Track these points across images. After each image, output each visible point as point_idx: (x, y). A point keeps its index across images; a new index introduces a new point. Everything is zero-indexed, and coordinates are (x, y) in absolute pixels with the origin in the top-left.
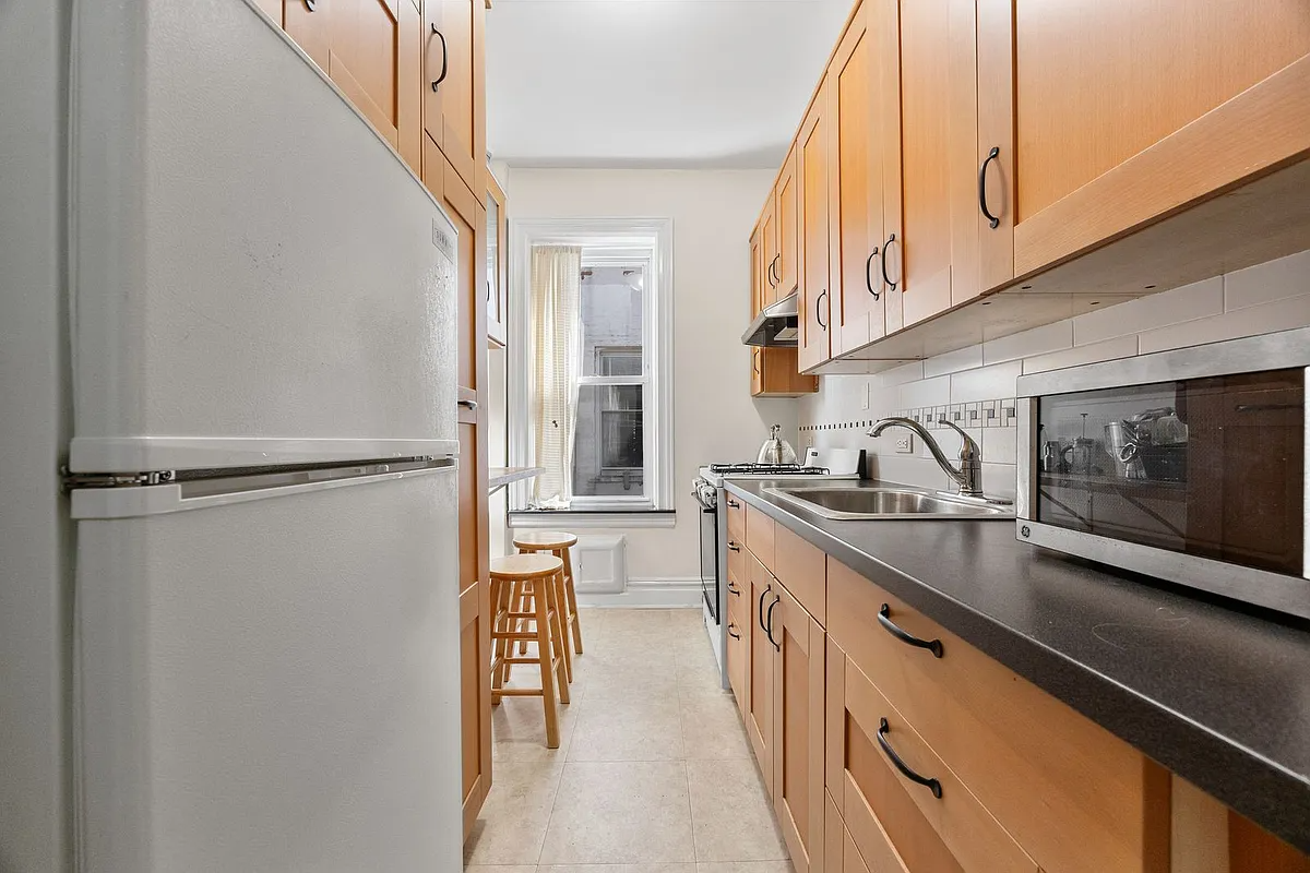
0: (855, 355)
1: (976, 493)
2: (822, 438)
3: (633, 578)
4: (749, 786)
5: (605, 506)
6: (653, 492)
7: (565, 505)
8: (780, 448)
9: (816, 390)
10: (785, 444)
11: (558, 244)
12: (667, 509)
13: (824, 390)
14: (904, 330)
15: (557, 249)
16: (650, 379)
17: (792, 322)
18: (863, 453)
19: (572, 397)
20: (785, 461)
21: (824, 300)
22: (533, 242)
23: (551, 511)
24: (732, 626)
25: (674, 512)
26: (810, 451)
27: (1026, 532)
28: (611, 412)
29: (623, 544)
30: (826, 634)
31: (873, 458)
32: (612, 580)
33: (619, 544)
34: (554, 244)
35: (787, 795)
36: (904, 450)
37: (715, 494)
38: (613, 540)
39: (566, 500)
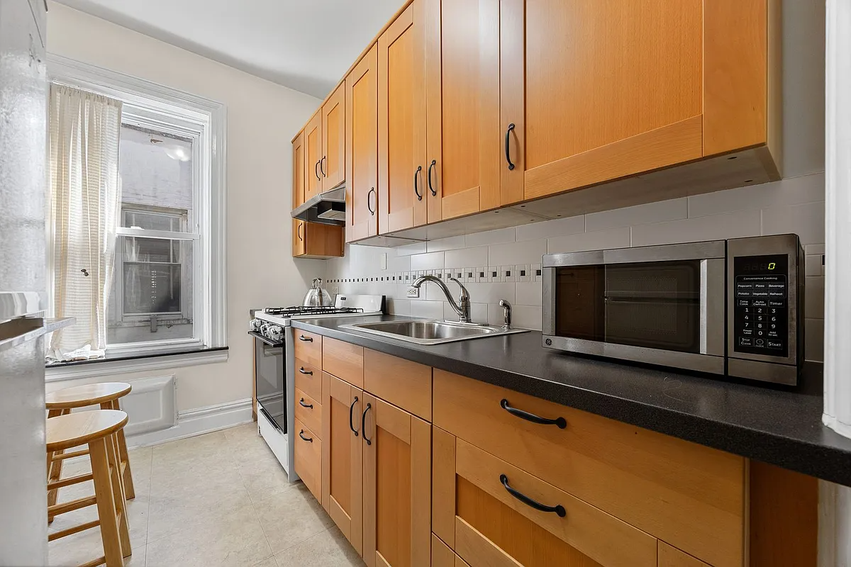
0: (395, 235)
1: (468, 321)
2: (347, 289)
3: (185, 411)
4: (331, 552)
5: (150, 350)
6: (204, 335)
7: (100, 353)
8: (320, 294)
9: (343, 255)
10: (324, 291)
11: (91, 91)
12: (219, 346)
13: (349, 255)
14: (442, 221)
15: (88, 96)
16: (201, 237)
17: (340, 207)
18: (384, 297)
19: (108, 246)
20: (325, 304)
21: (373, 195)
22: (52, 78)
23: (81, 362)
24: (302, 432)
25: (227, 348)
26: (339, 297)
27: (549, 342)
28: (132, 263)
29: (173, 383)
30: (432, 426)
31: (391, 301)
32: (161, 417)
33: (167, 385)
34: (86, 90)
35: (379, 547)
36: (415, 296)
37: (283, 331)
38: (162, 380)
39: (100, 348)
